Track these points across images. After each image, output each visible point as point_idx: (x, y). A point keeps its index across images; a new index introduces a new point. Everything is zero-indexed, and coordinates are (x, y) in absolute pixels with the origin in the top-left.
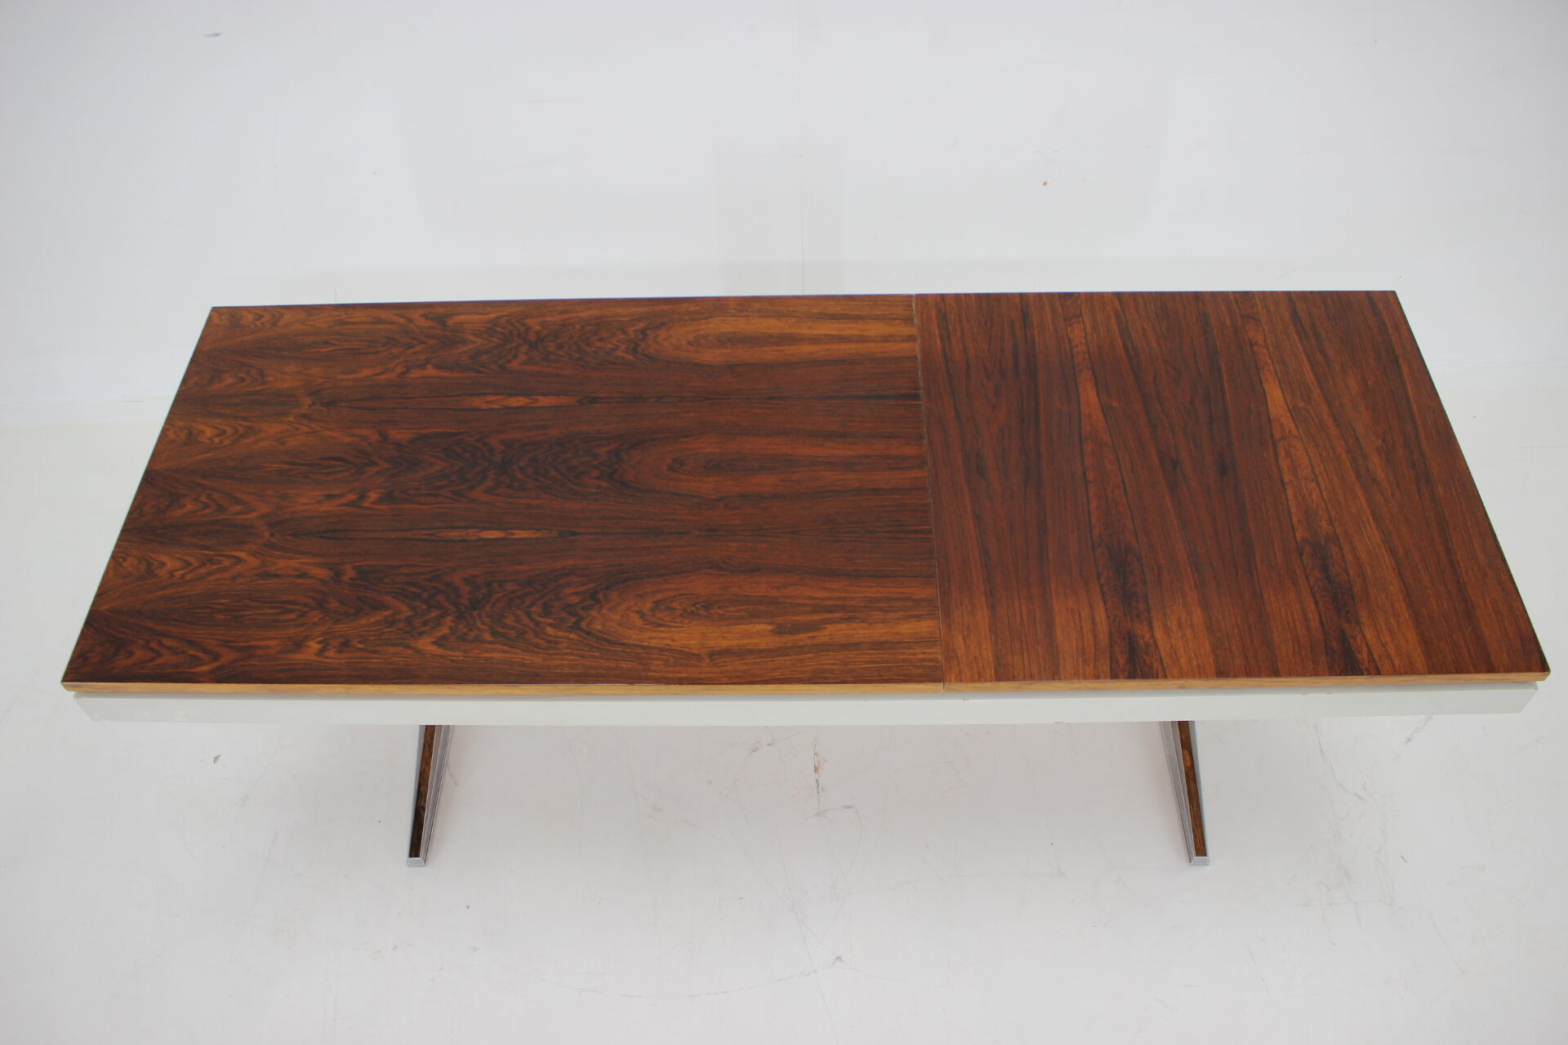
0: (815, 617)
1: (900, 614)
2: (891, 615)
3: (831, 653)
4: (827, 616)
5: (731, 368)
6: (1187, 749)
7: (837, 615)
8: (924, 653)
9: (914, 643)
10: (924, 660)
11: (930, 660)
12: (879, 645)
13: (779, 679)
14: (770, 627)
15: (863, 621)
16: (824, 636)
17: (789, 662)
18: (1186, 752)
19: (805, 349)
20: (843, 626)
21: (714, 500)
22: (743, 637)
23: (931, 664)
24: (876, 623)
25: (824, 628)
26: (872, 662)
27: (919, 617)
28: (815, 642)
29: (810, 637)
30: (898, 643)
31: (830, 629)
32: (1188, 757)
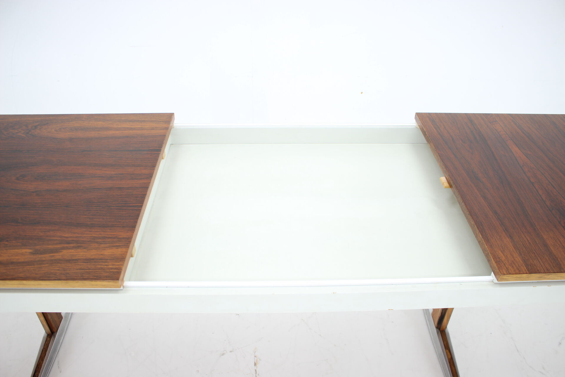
0: (59, 246)
1: (108, 245)
2: (103, 245)
3: (59, 264)
4: (66, 245)
5: (71, 140)
6: (447, 349)
7: (72, 245)
8: (113, 265)
9: (110, 259)
10: (112, 269)
11: (116, 269)
12: (88, 260)
13: (22, 277)
14: (31, 251)
15: (85, 248)
16: (60, 255)
17: (31, 269)
18: (447, 351)
19: (111, 133)
20: (73, 251)
21: (32, 192)
22: (12, 256)
23: (115, 270)
24: (92, 249)
25: (60, 252)
26: (80, 269)
27: (117, 247)
28: (53, 258)
29: (50, 256)
30: (100, 259)
31: (65, 252)
32: (449, 354)
